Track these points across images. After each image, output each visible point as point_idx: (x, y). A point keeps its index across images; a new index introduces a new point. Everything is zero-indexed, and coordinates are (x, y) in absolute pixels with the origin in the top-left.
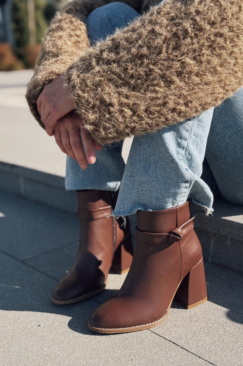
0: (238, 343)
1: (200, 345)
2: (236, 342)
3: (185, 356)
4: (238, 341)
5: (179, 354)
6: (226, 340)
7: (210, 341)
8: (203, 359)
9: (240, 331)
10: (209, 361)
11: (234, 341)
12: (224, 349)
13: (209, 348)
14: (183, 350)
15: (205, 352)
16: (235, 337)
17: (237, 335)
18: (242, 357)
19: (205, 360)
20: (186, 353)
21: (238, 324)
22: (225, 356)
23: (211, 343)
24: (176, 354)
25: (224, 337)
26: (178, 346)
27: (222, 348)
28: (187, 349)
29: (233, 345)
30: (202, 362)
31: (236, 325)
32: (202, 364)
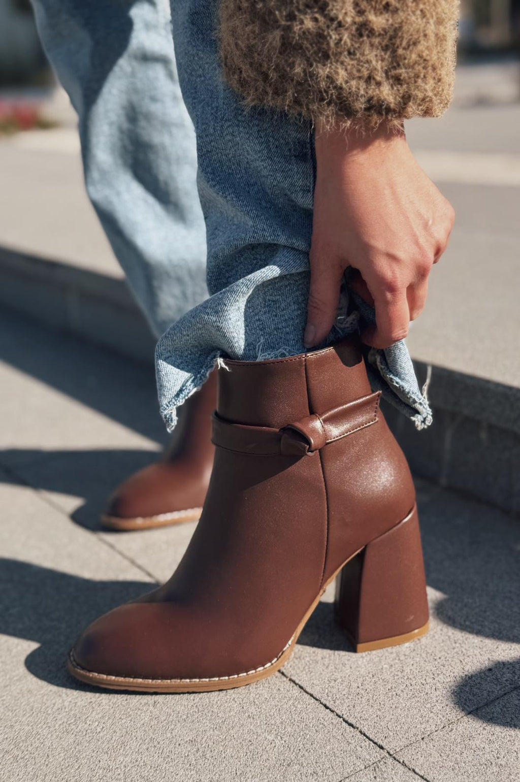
0: (436, 679)
1: (339, 677)
2: (434, 675)
3: (291, 702)
4: (440, 673)
5: (277, 695)
6: (412, 668)
7: (370, 668)
8: (333, 711)
9: (454, 648)
10: (347, 719)
11: (429, 671)
12: (395, 691)
13: (360, 685)
14: (293, 687)
15: (344, 695)
16: (436, 663)
17: (442, 658)
18: (434, 714)
19: (337, 715)
20: (297, 694)
21: (455, 632)
22: (391, 707)
23: (369, 673)
24: (271, 696)
25: (409, 660)
26: (283, 676)
27: (392, 688)
28: (302, 685)
29: (424, 682)
30: (326, 719)
31: (450, 634)
32: (325, 723)
